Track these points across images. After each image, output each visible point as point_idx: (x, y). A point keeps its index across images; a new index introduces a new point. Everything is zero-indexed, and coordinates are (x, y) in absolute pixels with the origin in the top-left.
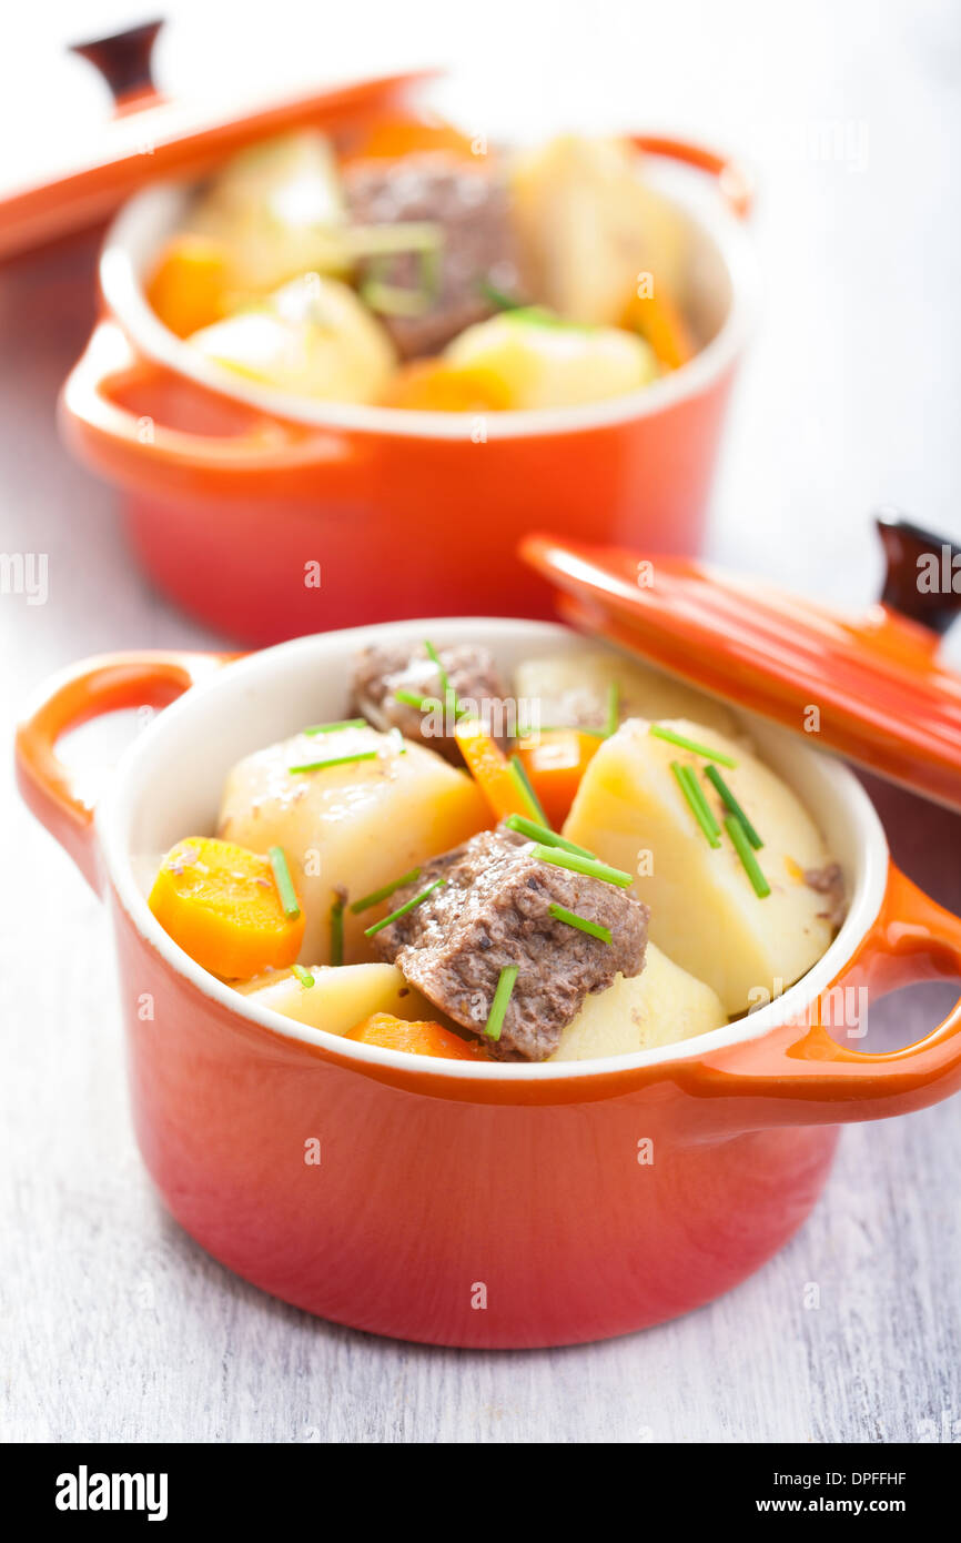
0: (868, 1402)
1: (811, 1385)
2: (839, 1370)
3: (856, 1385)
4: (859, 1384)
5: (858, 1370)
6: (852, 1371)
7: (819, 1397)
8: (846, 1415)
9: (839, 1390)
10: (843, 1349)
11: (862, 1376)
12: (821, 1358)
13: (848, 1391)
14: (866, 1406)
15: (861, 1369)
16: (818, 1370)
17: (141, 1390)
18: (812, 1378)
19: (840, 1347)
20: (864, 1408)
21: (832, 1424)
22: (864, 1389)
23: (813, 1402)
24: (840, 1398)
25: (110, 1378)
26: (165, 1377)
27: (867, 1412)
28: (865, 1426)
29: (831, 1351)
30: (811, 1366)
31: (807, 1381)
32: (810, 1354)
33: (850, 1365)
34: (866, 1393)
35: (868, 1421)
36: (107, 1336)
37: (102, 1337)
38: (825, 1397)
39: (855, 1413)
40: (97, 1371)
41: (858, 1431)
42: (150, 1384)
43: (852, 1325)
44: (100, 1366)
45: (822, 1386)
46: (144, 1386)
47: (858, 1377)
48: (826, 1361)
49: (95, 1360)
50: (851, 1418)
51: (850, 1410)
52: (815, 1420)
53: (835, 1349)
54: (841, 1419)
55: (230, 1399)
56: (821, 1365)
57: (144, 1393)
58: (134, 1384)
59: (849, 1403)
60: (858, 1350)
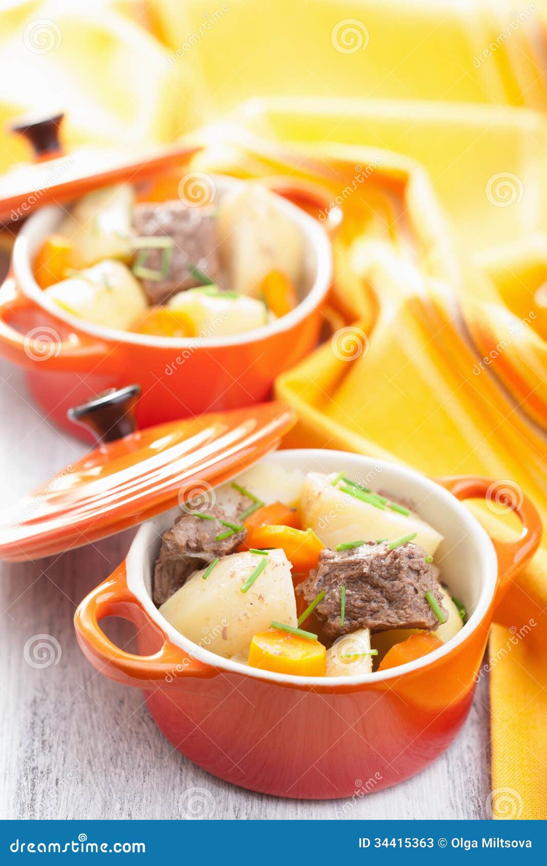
0: (474, 790)
1: (448, 781)
2: (462, 774)
3: (469, 781)
4: (470, 781)
5: (470, 774)
6: (467, 775)
7: (452, 787)
8: (464, 796)
9: (461, 784)
10: (464, 764)
11: (472, 777)
12: (453, 768)
13: (465, 785)
14: (473, 791)
15: (472, 774)
16: (451, 773)
17: (143, 780)
18: (449, 778)
19: (462, 763)
20: (472, 793)
21: (458, 800)
22: (472, 783)
23: (449, 789)
24: (462, 788)
25: (129, 774)
26: (154, 774)
27: (474, 795)
28: (473, 801)
29: (458, 765)
30: (448, 772)
31: (447, 779)
32: (448, 766)
33: (466, 772)
34: (474, 785)
35: (474, 799)
36: (127, 754)
37: (125, 754)
38: (454, 787)
39: (468, 795)
40: (123, 770)
41: (470, 803)
42: (147, 777)
43: (468, 753)
44: (124, 769)
45: (453, 782)
46: (144, 778)
47: (470, 778)
48: (455, 770)
49: (122, 766)
50: (466, 797)
51: (466, 793)
52: (450, 798)
53: (460, 764)
54: (462, 798)
55: (183, 784)
56: (453, 772)
57: (144, 782)
58: (140, 777)
59: (465, 790)
60: (470, 765)
